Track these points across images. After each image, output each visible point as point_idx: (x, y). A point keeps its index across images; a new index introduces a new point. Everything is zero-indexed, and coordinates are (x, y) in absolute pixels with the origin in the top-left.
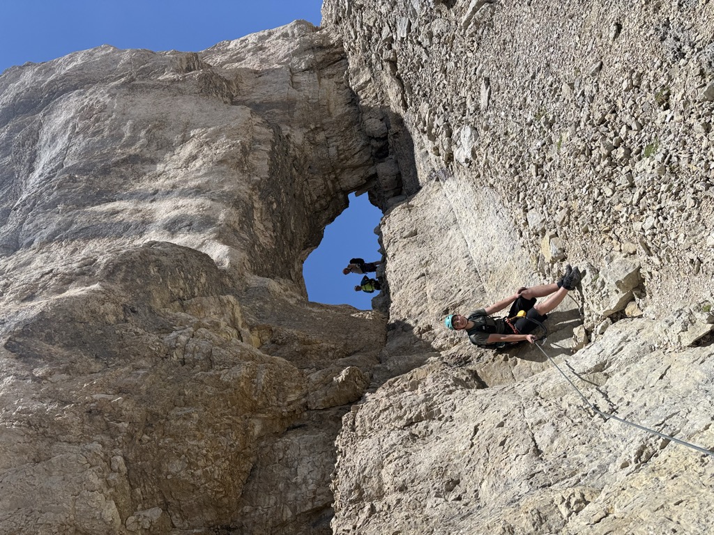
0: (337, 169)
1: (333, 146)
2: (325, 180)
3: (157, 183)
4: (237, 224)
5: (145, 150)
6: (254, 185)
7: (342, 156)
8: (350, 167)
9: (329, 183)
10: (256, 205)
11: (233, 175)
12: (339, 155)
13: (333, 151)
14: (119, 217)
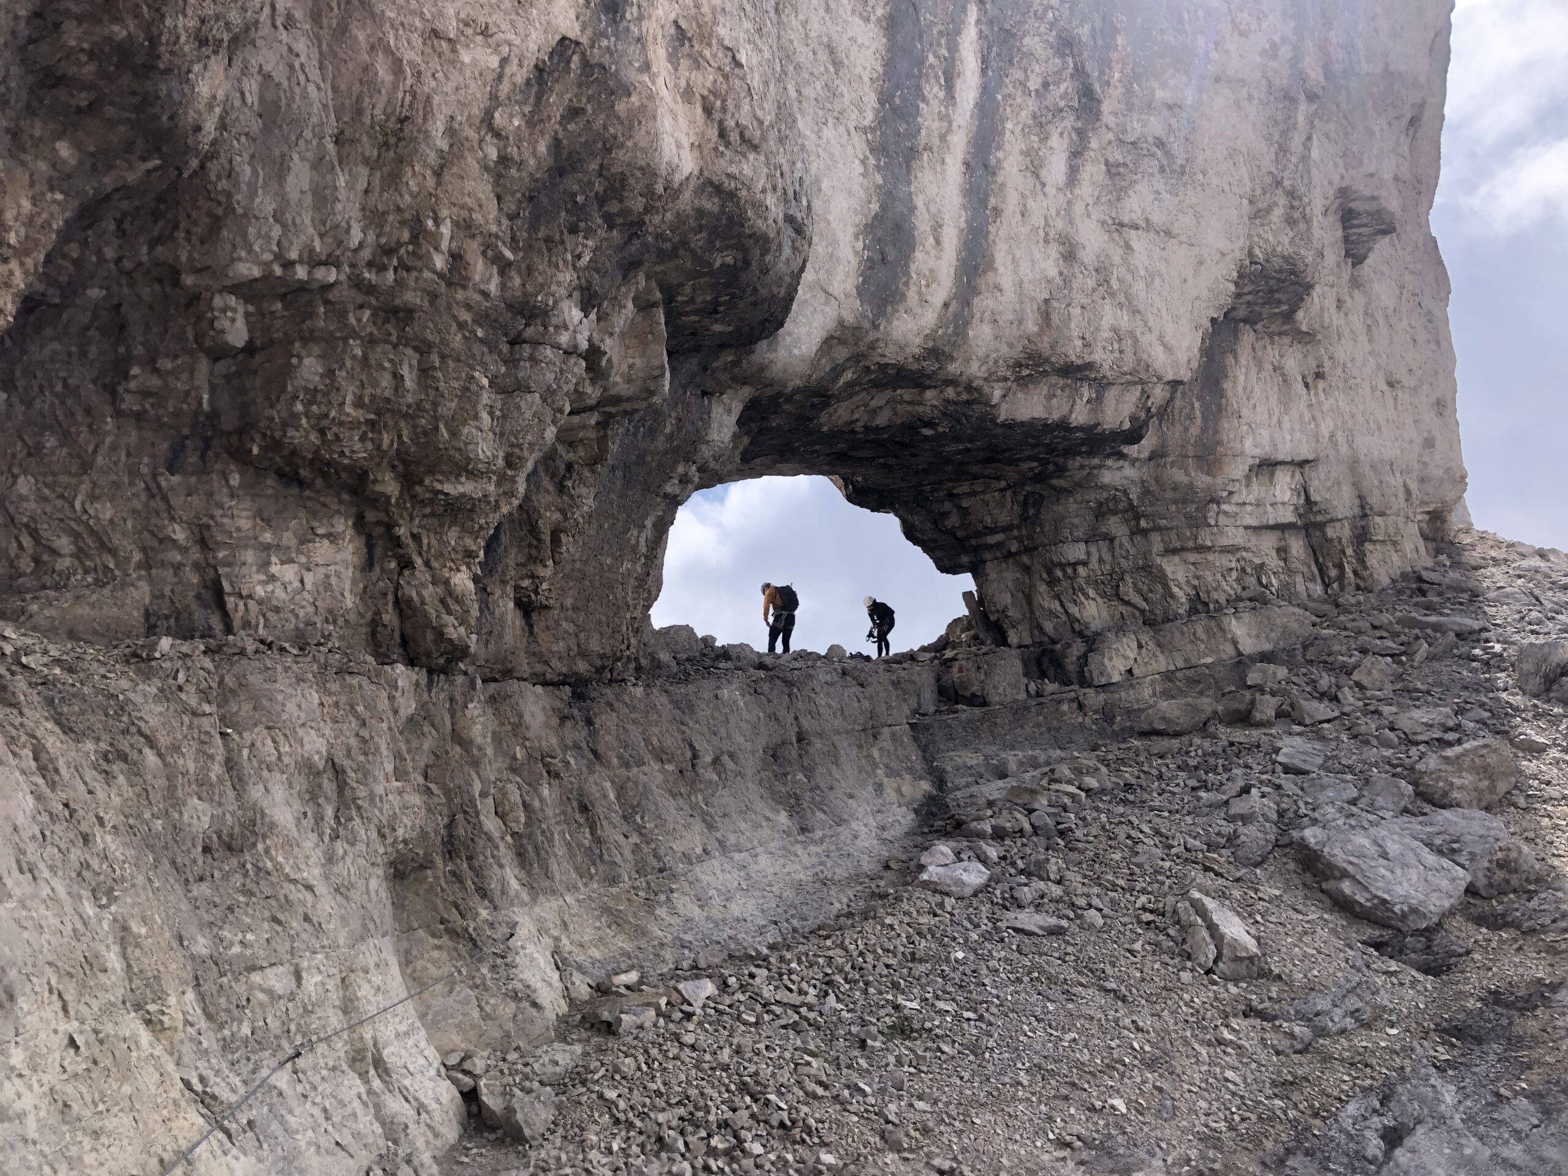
0: (1031, 557)
1: (1088, 554)
2: (1004, 529)
3: (1015, 170)
4: (878, 359)
5: (1110, 136)
6: (978, 390)
7: (1059, 573)
8: (1032, 586)
9: (1000, 537)
10: (929, 394)
11: (1011, 346)
12: (1062, 566)
13: (1075, 552)
14: (933, 90)
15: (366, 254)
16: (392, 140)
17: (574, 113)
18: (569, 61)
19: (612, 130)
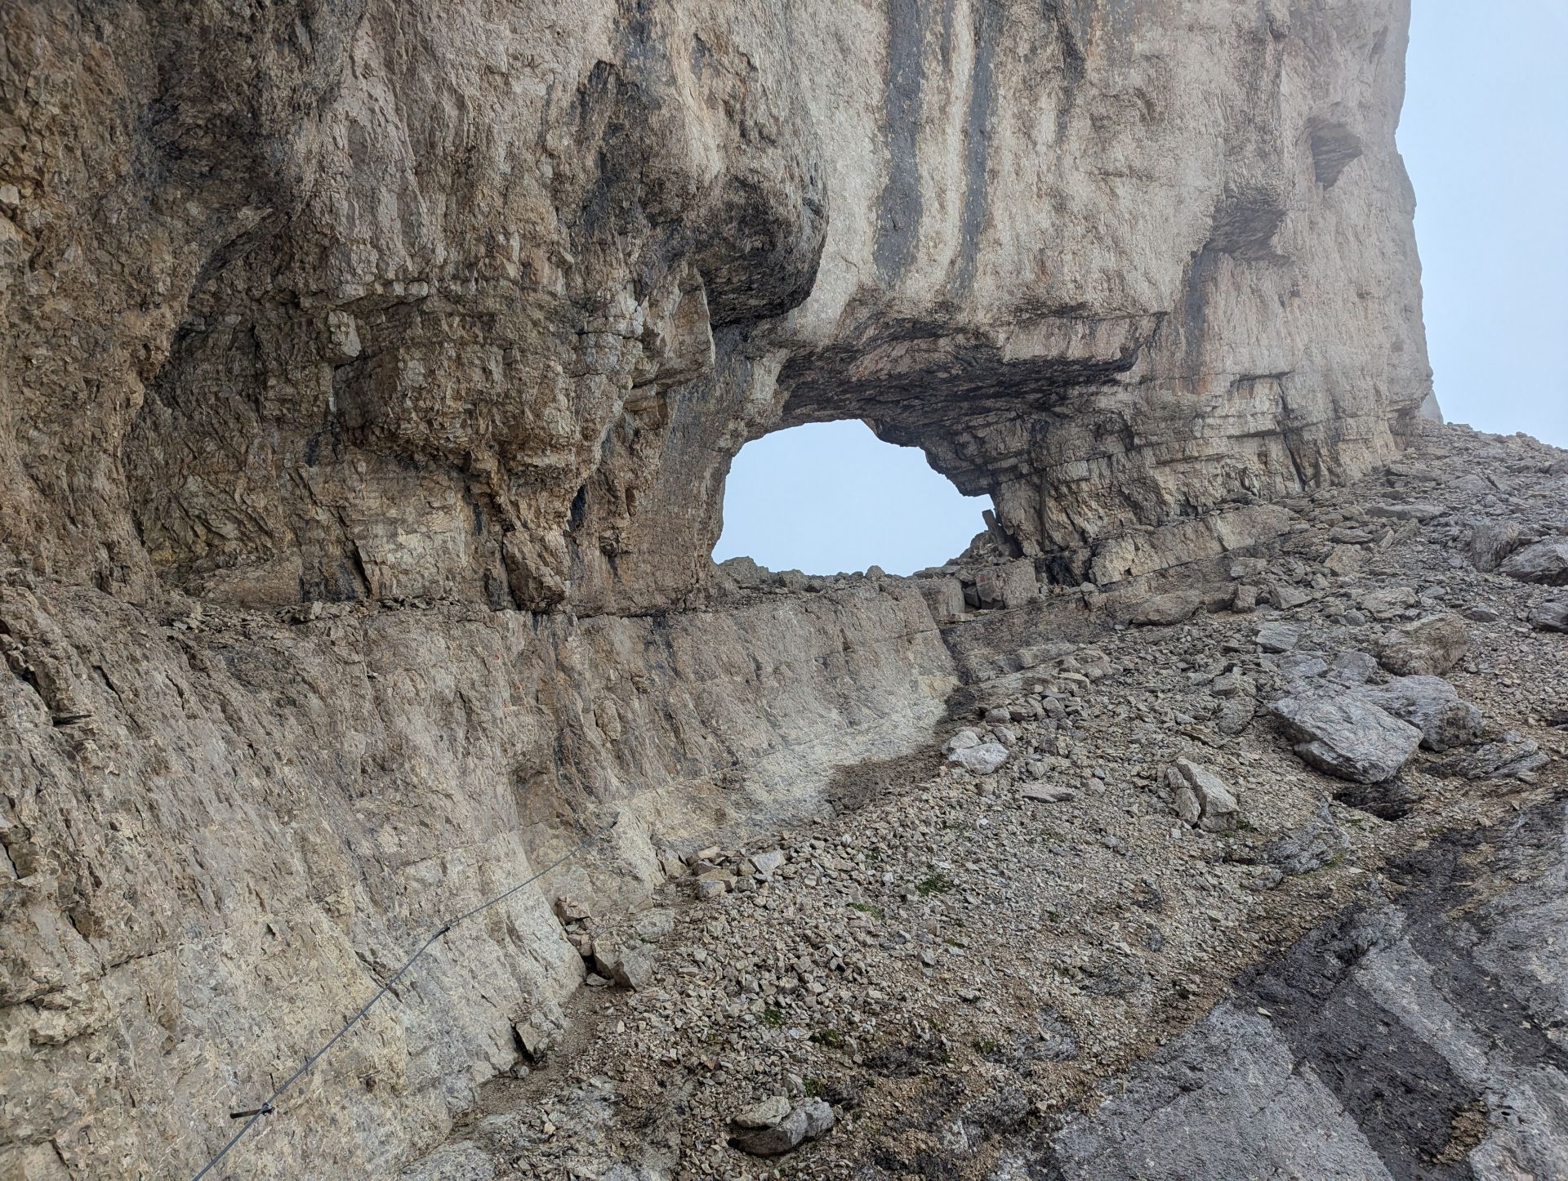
0: (1041, 477)
1: (1090, 470)
2: (1018, 454)
3: (1008, 133)
4: (896, 315)
5: (1094, 92)
6: (985, 335)
7: (1064, 490)
8: (1042, 503)
9: (1012, 461)
10: (942, 342)
12: (1067, 484)
13: (1078, 470)
14: (932, 66)
15: (450, 269)
16: (462, 168)
17: (614, 129)
18: (605, 83)
19: (648, 142)
